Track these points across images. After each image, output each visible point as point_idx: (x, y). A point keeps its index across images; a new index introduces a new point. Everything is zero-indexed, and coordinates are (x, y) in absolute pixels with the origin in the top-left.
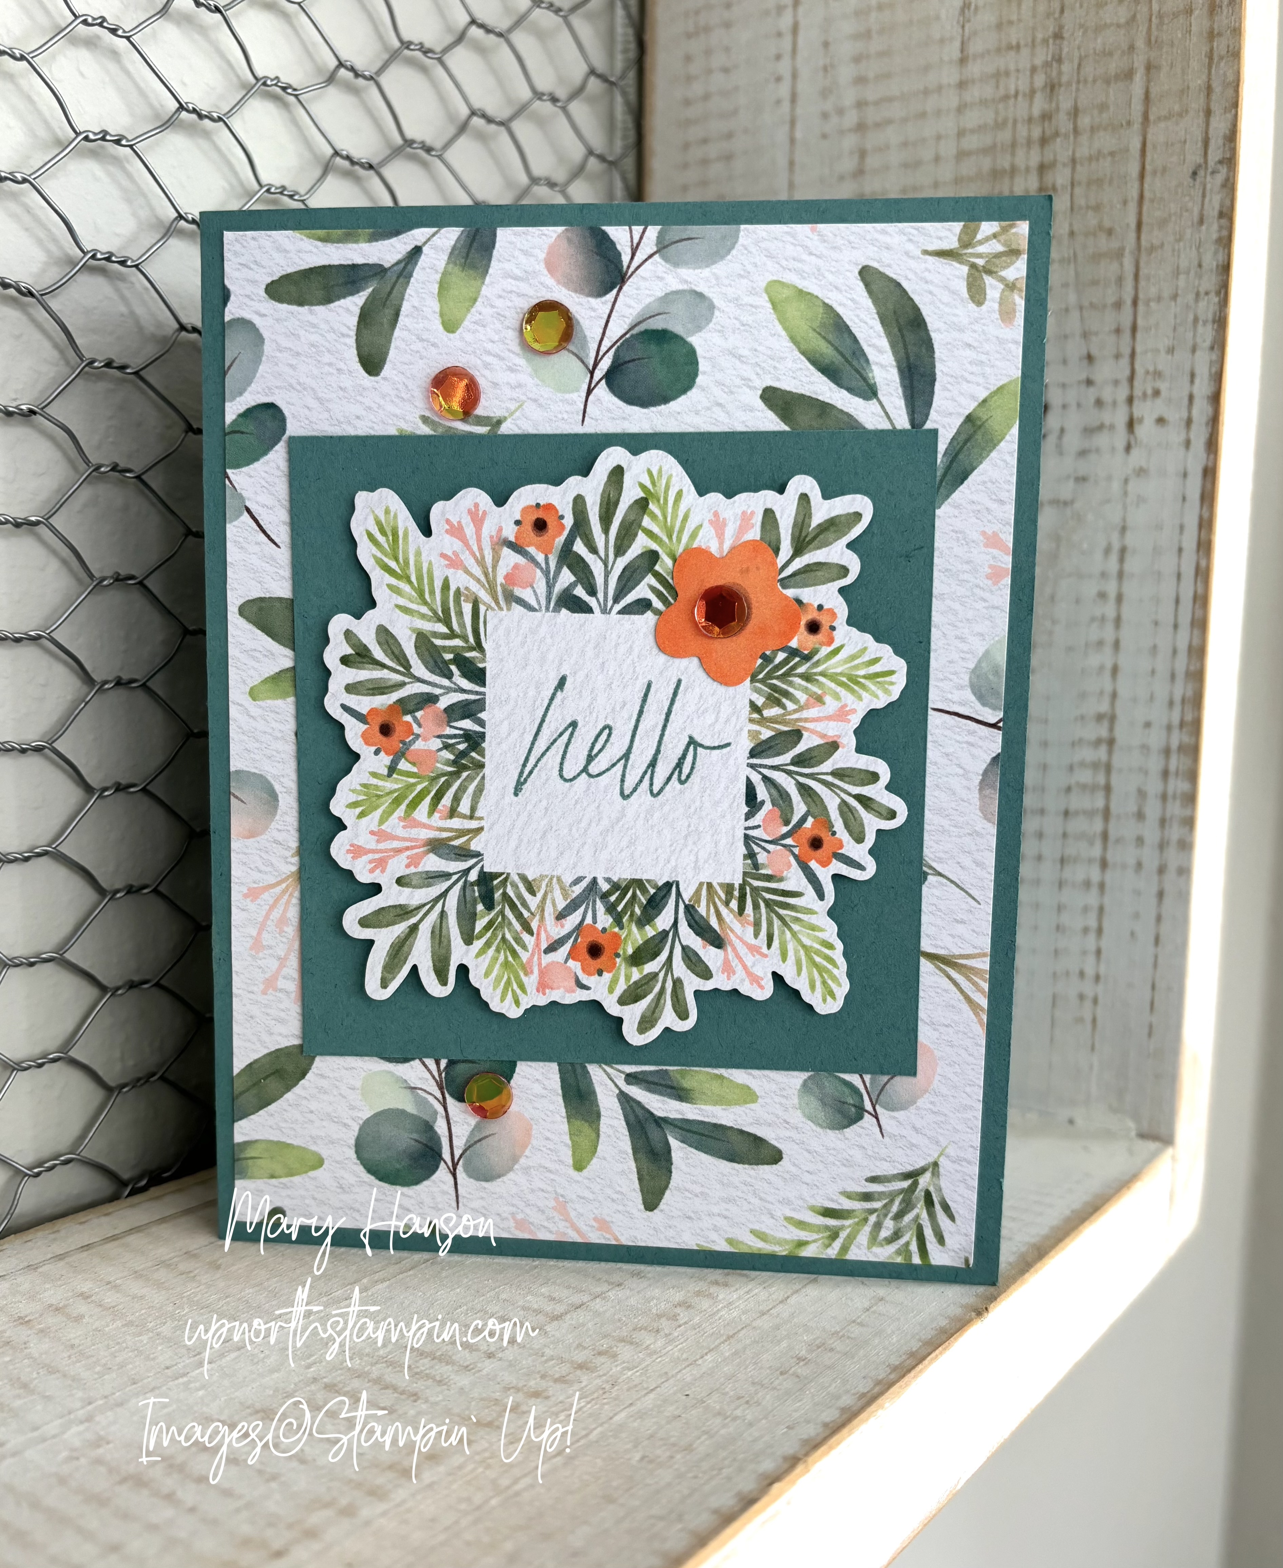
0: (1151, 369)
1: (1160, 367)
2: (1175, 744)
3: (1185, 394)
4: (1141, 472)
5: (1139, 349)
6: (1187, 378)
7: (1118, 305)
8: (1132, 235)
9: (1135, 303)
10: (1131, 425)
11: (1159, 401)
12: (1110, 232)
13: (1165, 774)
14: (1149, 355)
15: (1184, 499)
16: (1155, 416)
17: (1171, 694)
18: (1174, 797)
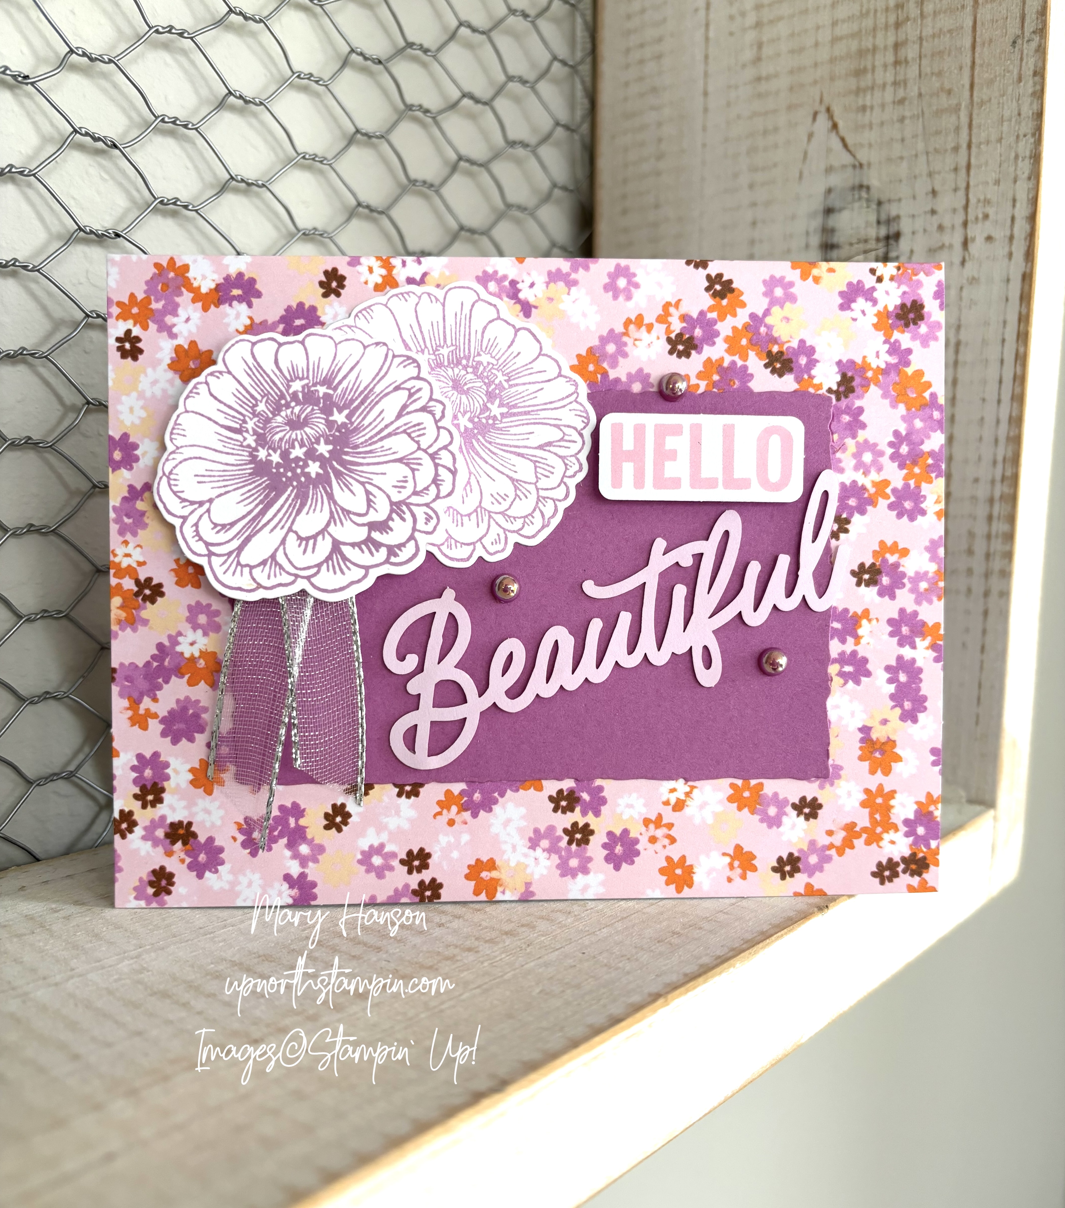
0: (982, 198)
1: (989, 196)
2: (997, 494)
3: (1009, 216)
4: (973, 281)
5: (972, 183)
6: (1010, 203)
7: (956, 149)
8: (967, 94)
9: (969, 146)
10: (965, 244)
11: (988, 223)
12: (949, 92)
13: (990, 518)
14: (980, 187)
15: (1007, 300)
16: (985, 235)
17: (995, 455)
18: (997, 536)
